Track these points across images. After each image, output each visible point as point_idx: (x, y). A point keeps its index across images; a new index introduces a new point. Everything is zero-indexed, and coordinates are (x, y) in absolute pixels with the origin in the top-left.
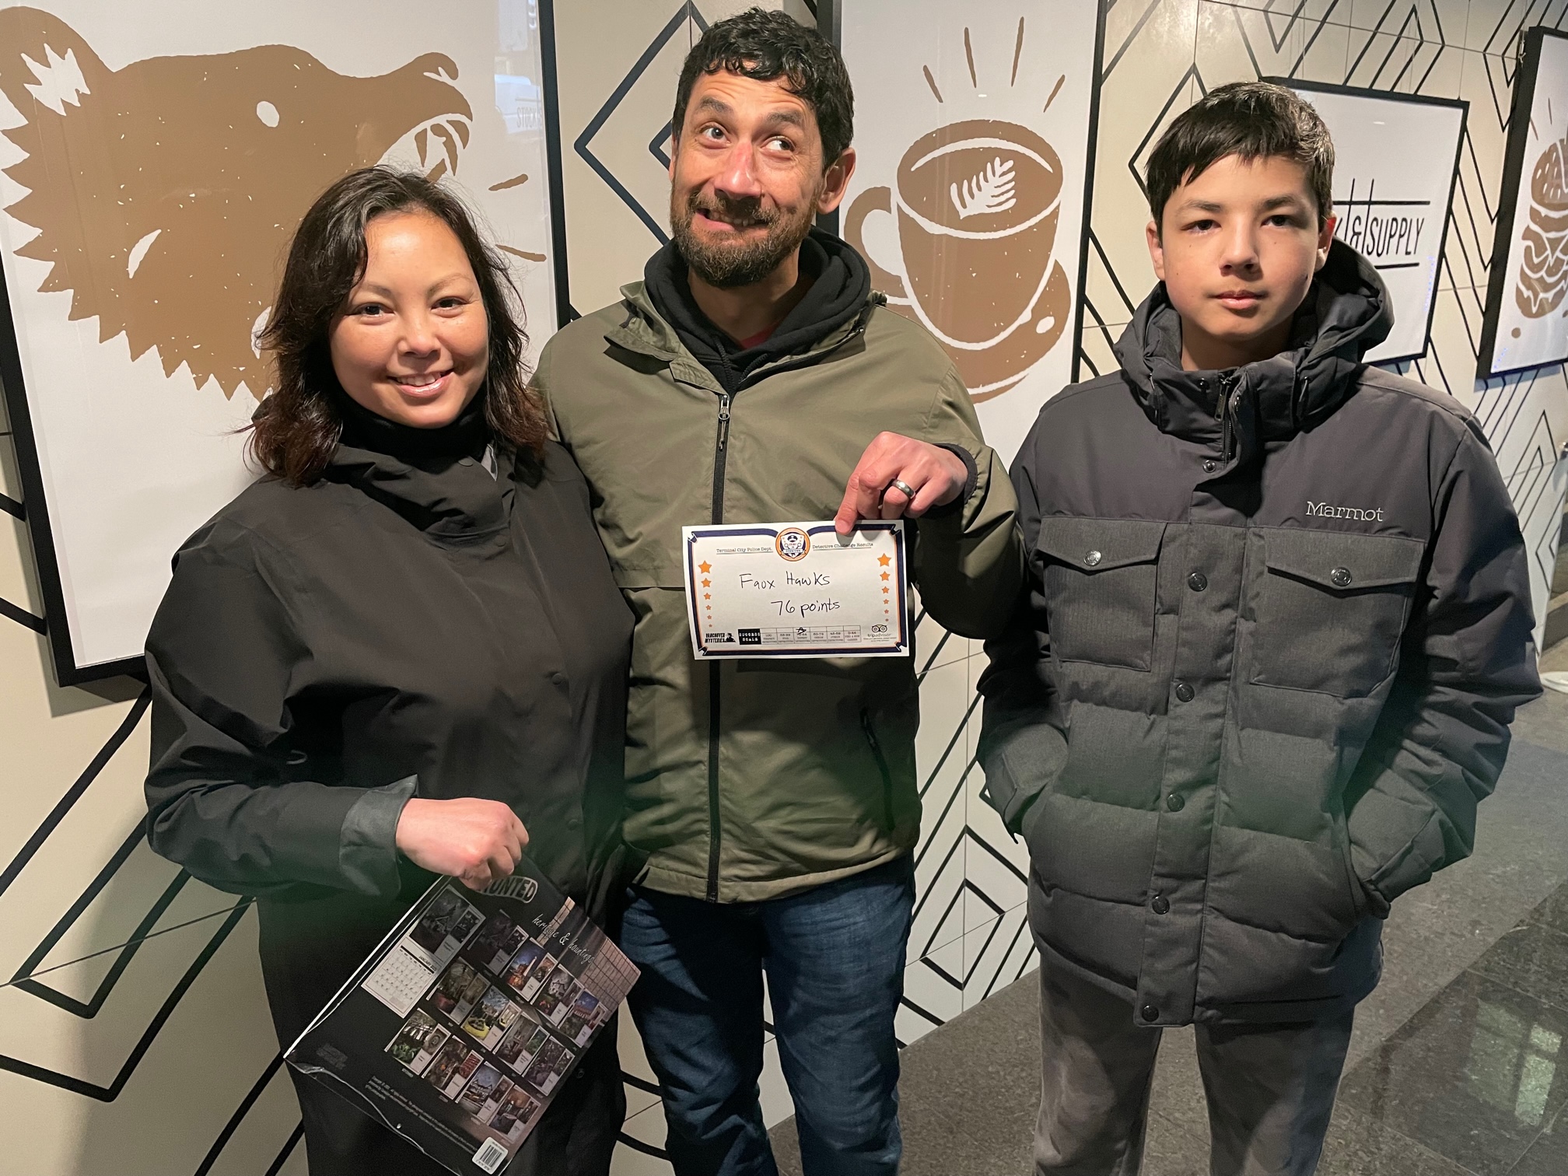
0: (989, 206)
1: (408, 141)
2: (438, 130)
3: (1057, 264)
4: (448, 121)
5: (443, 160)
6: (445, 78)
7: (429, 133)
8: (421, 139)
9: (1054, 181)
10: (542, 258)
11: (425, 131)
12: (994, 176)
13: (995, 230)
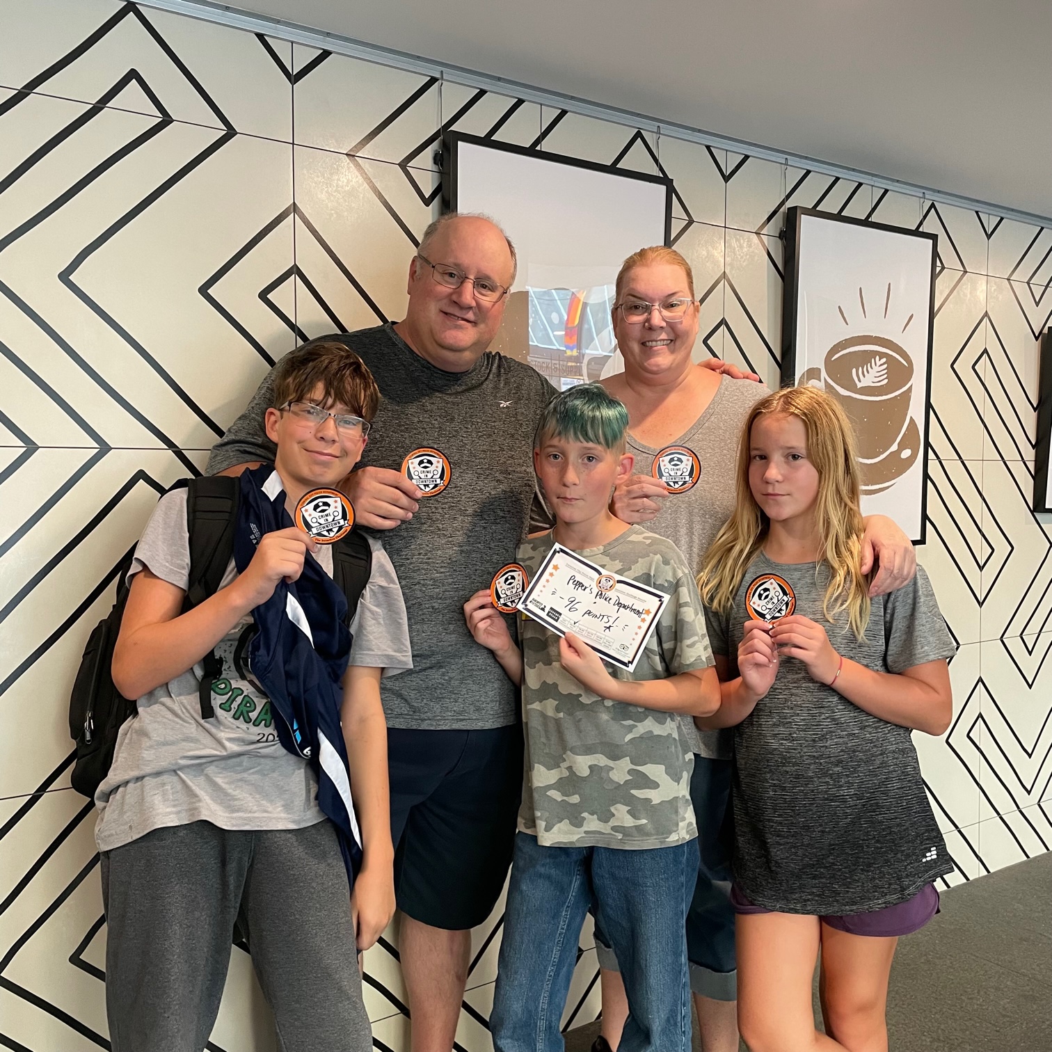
0: (873, 382)
3: (911, 417)
9: (909, 371)
12: (876, 366)
13: (877, 396)
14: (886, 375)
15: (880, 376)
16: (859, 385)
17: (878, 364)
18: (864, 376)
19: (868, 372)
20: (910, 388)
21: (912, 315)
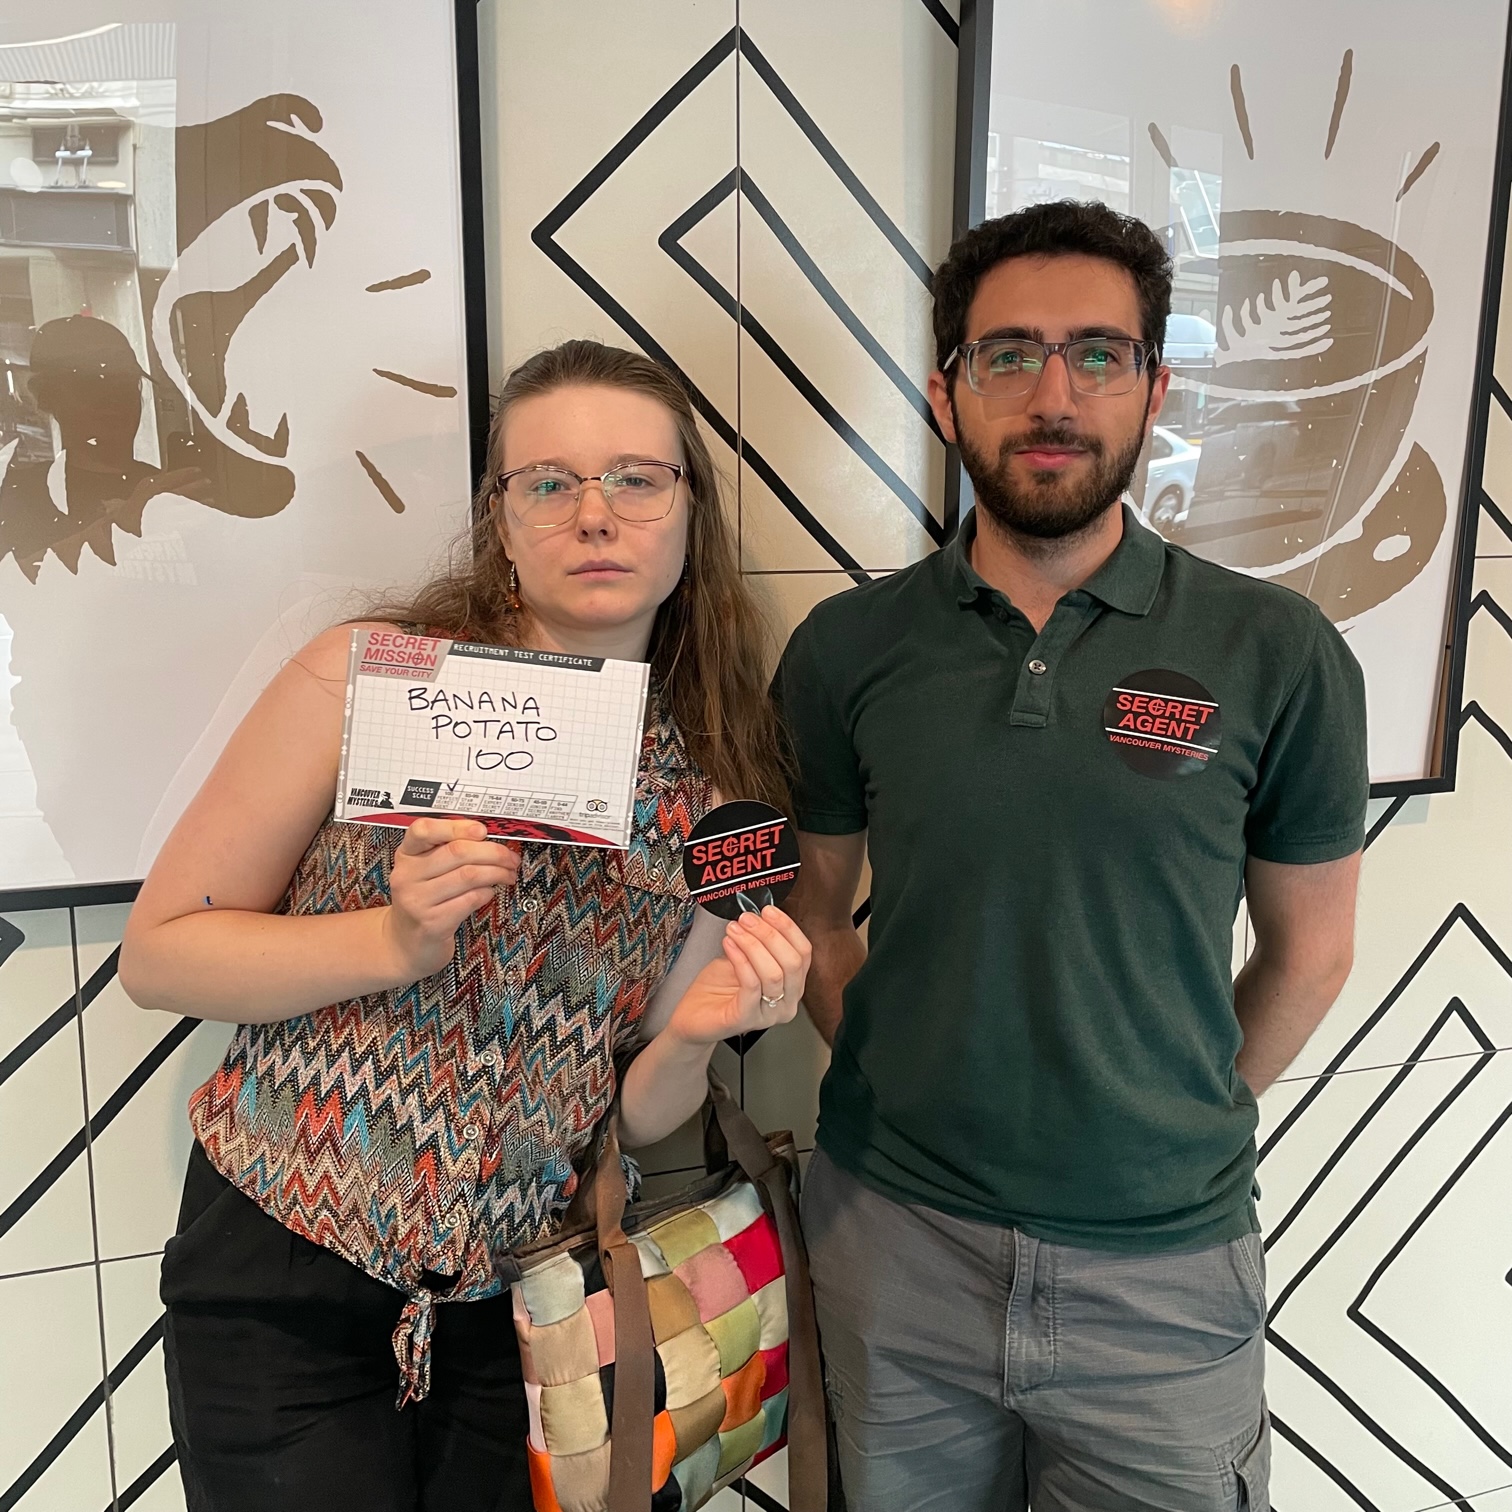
0: (1275, 349)
1: (237, 218)
2: (287, 203)
3: (1417, 452)
4: (302, 191)
5: (294, 245)
6: (299, 129)
7: (272, 207)
8: (259, 216)
10: (450, 392)
11: (267, 201)
12: (1287, 298)
13: (1288, 388)
14: (1328, 327)
15: (1305, 330)
16: (1223, 360)
18: (1241, 332)
19: (1256, 320)
20: (1418, 365)
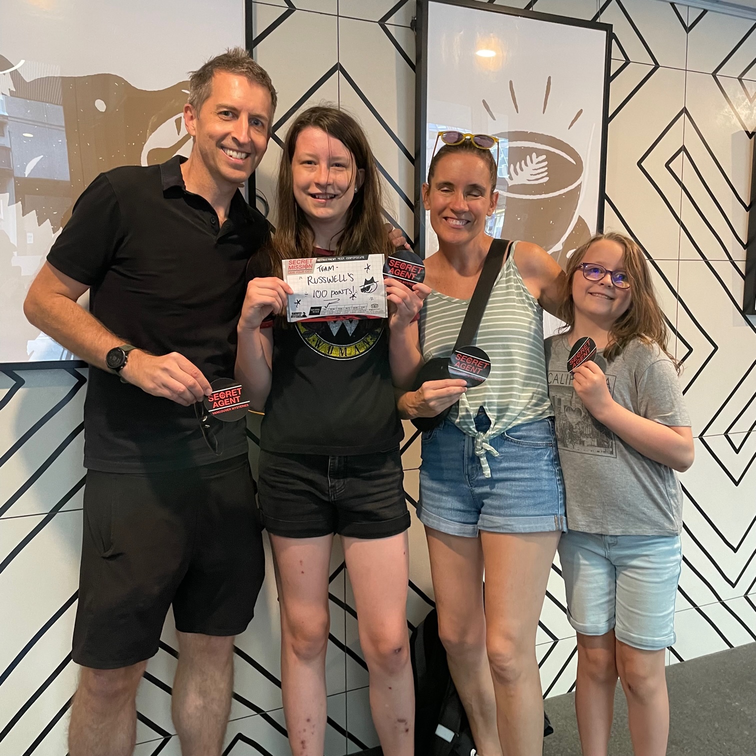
0: (528, 180)
1: (171, 123)
3: (580, 219)
7: (183, 119)
9: (578, 169)
11: (181, 118)
12: (532, 162)
13: (534, 194)
14: (546, 173)
15: (539, 174)
16: (510, 183)
17: (535, 160)
18: (517, 174)
19: (522, 170)
20: (579, 188)
21: (582, 110)
